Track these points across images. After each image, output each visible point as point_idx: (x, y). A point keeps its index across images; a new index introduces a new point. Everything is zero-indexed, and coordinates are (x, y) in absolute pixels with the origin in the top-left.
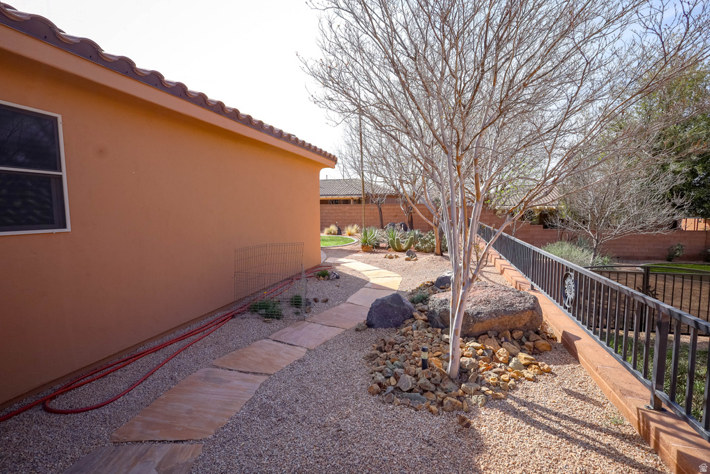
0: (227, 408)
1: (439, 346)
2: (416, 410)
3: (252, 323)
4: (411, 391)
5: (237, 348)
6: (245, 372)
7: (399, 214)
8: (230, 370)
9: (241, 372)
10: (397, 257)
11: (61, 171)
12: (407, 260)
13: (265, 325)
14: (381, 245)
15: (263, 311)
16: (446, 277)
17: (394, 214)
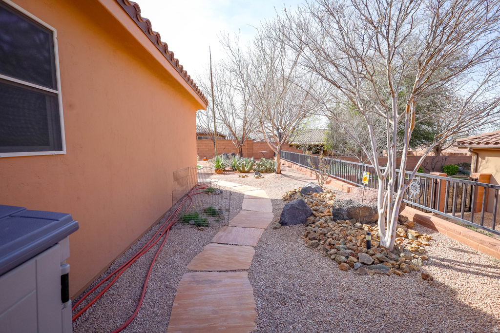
0: (244, 302)
1: (357, 231)
2: (388, 275)
3: (190, 233)
4: (373, 263)
5: (195, 254)
6: (224, 271)
7: (227, 147)
8: (209, 271)
9: (220, 271)
10: (247, 176)
11: (56, 89)
12: (257, 178)
13: (203, 233)
14: (227, 169)
15: (192, 222)
16: (309, 187)
17: (223, 147)
